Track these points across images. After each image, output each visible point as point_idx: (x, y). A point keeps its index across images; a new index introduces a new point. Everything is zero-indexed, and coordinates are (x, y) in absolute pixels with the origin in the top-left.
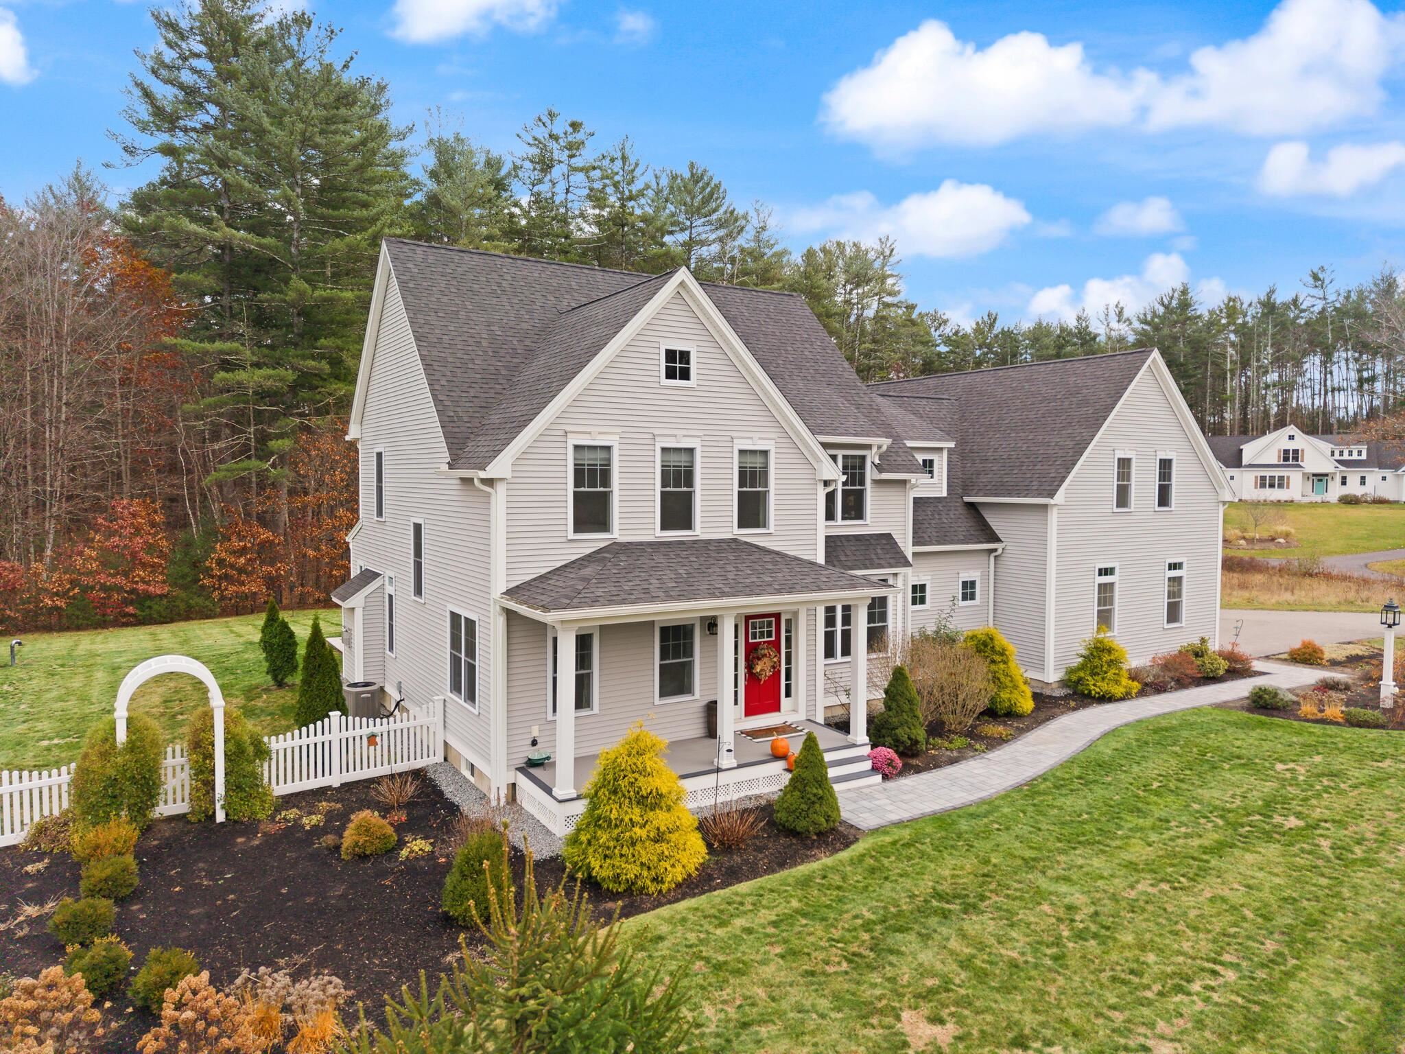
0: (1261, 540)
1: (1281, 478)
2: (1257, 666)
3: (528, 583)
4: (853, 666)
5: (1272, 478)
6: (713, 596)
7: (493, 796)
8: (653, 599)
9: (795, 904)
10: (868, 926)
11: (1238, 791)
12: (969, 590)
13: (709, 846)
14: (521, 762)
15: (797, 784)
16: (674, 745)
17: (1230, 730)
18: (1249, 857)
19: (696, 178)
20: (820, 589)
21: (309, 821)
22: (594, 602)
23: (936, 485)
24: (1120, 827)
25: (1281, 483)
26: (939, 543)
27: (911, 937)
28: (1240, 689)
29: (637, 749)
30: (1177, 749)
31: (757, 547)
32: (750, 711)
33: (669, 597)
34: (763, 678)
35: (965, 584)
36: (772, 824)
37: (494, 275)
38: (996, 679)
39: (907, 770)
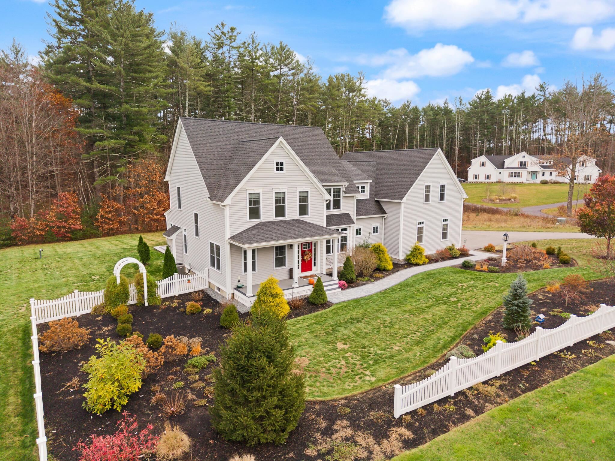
0: (505, 200)
1: (519, 173)
2: (471, 252)
3: (236, 235)
4: (333, 256)
5: (515, 173)
6: (291, 238)
7: (227, 297)
8: (274, 240)
9: (313, 321)
10: (332, 326)
11: (444, 292)
12: (375, 230)
13: (291, 308)
14: (235, 287)
15: (315, 291)
16: (281, 281)
17: (451, 274)
18: (437, 309)
19: (282, 48)
20: (323, 235)
21: (174, 305)
22: (257, 242)
23: (366, 195)
24: (406, 302)
25: (518, 175)
26: (365, 215)
27: (343, 328)
28: (460, 261)
29: (271, 282)
30: (432, 280)
31: (305, 222)
32: (303, 271)
33: (278, 240)
34: (307, 261)
35: (374, 228)
36: (308, 302)
37: (217, 129)
38: (380, 259)
39: (349, 287)
